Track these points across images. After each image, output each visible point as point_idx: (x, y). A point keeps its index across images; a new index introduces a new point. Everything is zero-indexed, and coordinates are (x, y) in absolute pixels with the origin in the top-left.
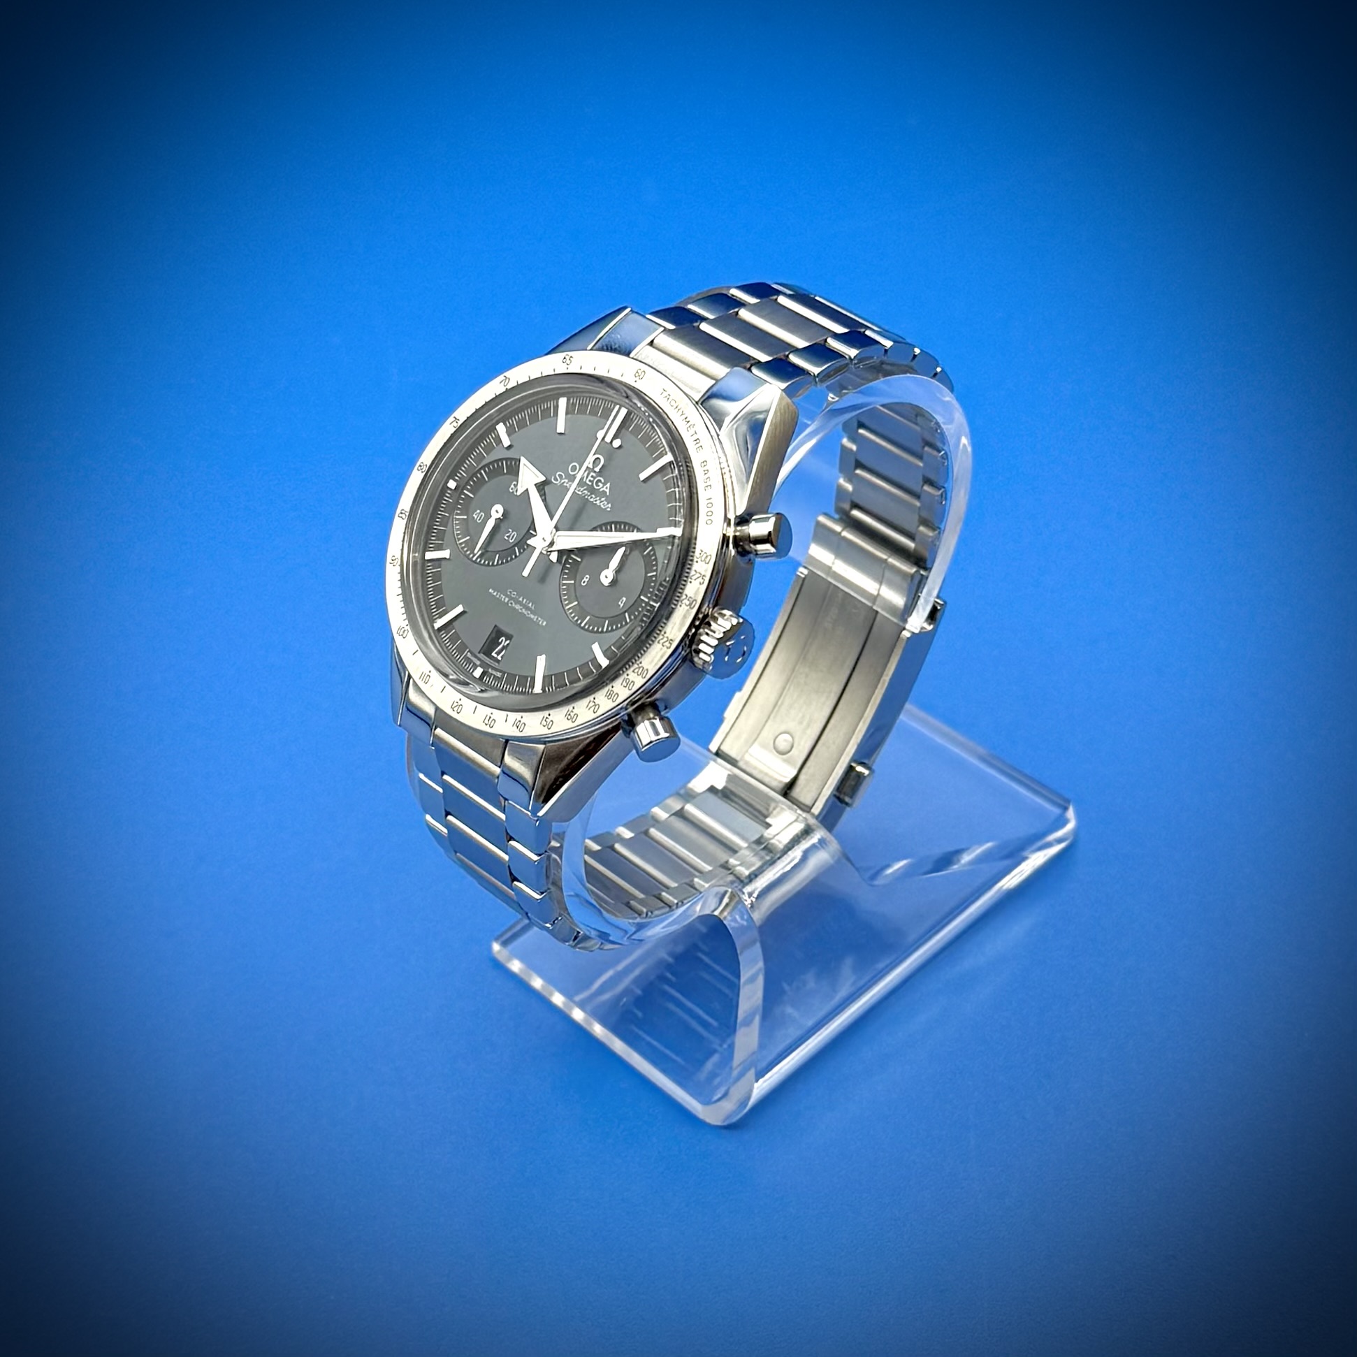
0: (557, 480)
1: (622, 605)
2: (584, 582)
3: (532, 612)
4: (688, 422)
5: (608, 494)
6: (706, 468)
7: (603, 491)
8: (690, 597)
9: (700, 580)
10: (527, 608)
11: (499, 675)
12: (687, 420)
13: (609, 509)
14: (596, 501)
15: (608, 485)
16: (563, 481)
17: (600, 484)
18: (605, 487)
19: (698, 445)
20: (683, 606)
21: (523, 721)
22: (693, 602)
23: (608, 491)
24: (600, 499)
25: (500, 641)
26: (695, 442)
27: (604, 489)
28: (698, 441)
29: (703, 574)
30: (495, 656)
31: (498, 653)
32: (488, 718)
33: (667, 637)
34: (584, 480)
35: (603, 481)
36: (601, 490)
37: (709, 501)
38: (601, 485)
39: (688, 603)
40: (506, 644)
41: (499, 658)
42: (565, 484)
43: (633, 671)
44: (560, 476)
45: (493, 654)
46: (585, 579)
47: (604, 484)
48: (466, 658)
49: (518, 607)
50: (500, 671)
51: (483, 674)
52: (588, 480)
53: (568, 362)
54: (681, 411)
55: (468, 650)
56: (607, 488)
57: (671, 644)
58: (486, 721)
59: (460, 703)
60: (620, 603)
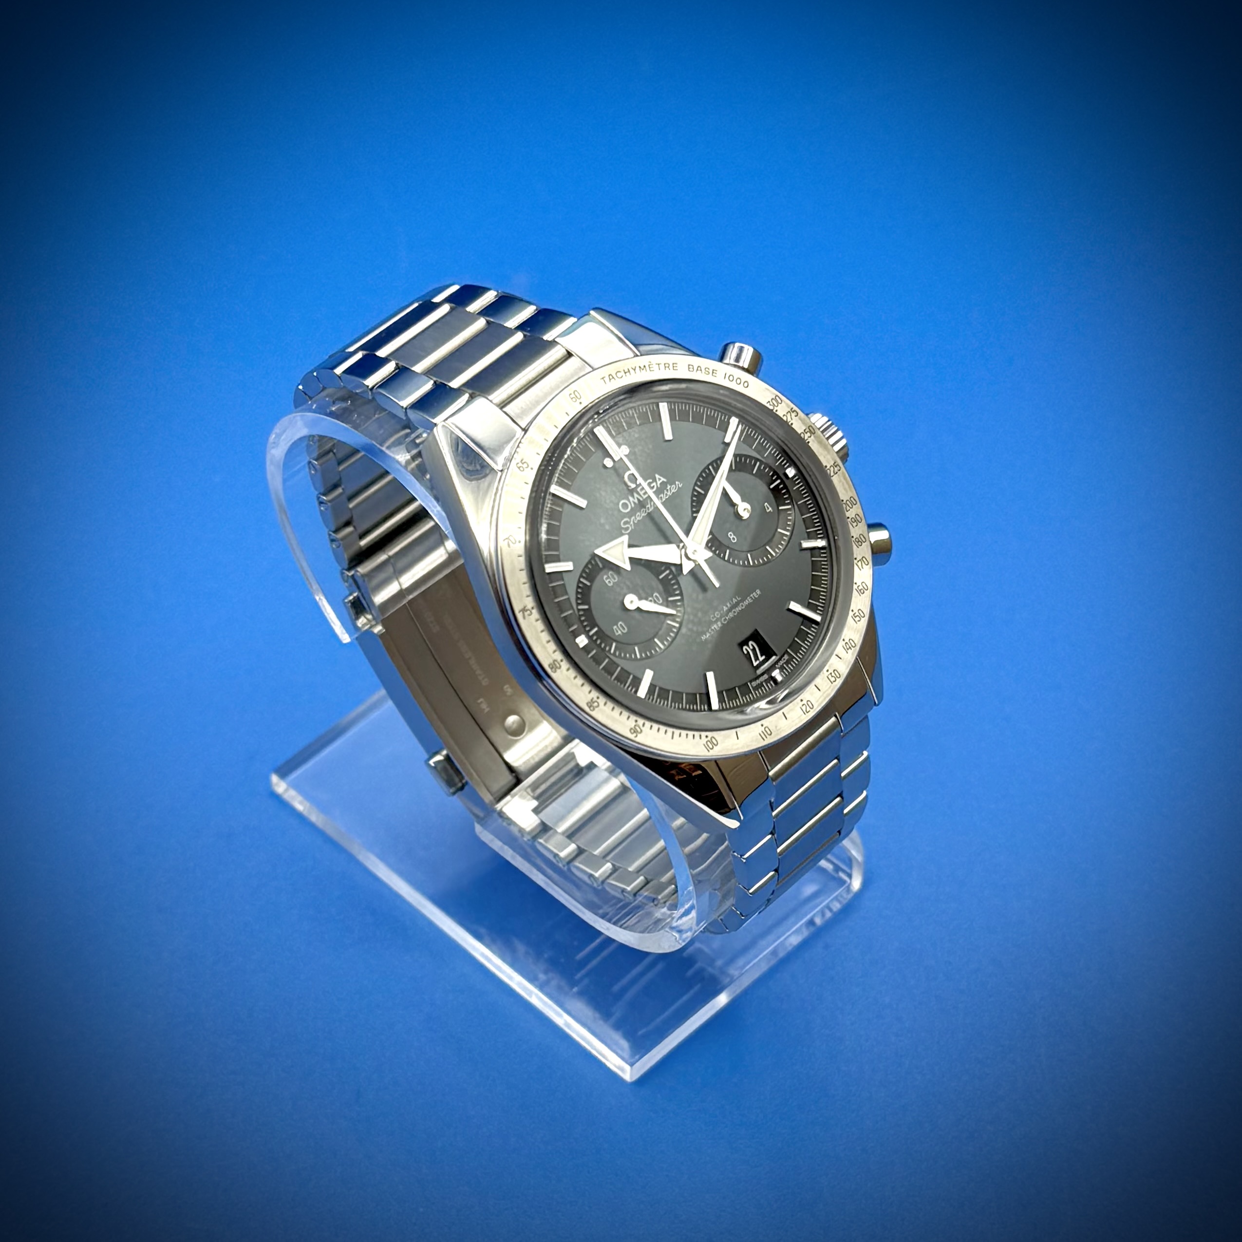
0: (628, 528)
1: (770, 509)
2: (734, 539)
3: (742, 601)
4: (645, 366)
5: (665, 480)
6: (695, 369)
7: (661, 484)
8: (805, 430)
9: (793, 415)
10: (738, 604)
11: (786, 657)
12: (642, 367)
13: (680, 486)
14: (666, 494)
15: (657, 476)
16: (632, 523)
17: (652, 485)
18: (657, 480)
19: (671, 367)
20: (809, 440)
21: (847, 640)
22: (810, 429)
23: (663, 479)
24: (667, 490)
25: (745, 652)
27: (659, 483)
28: (666, 365)
29: (789, 410)
30: (758, 662)
31: (757, 658)
32: (830, 677)
33: (831, 467)
34: (641, 499)
35: (651, 481)
36: (659, 486)
37: (727, 377)
38: (654, 484)
39: (809, 434)
40: (751, 647)
41: (761, 658)
42: (636, 521)
43: (847, 511)
44: (624, 524)
45: (755, 664)
46: (731, 538)
47: (655, 480)
48: (756, 688)
49: (731, 615)
50: (783, 656)
51: (774, 680)
52: (643, 496)
53: (525, 465)
54: (631, 370)
56: (660, 479)
57: (838, 465)
58: (833, 679)
59: (805, 702)
60: (768, 511)
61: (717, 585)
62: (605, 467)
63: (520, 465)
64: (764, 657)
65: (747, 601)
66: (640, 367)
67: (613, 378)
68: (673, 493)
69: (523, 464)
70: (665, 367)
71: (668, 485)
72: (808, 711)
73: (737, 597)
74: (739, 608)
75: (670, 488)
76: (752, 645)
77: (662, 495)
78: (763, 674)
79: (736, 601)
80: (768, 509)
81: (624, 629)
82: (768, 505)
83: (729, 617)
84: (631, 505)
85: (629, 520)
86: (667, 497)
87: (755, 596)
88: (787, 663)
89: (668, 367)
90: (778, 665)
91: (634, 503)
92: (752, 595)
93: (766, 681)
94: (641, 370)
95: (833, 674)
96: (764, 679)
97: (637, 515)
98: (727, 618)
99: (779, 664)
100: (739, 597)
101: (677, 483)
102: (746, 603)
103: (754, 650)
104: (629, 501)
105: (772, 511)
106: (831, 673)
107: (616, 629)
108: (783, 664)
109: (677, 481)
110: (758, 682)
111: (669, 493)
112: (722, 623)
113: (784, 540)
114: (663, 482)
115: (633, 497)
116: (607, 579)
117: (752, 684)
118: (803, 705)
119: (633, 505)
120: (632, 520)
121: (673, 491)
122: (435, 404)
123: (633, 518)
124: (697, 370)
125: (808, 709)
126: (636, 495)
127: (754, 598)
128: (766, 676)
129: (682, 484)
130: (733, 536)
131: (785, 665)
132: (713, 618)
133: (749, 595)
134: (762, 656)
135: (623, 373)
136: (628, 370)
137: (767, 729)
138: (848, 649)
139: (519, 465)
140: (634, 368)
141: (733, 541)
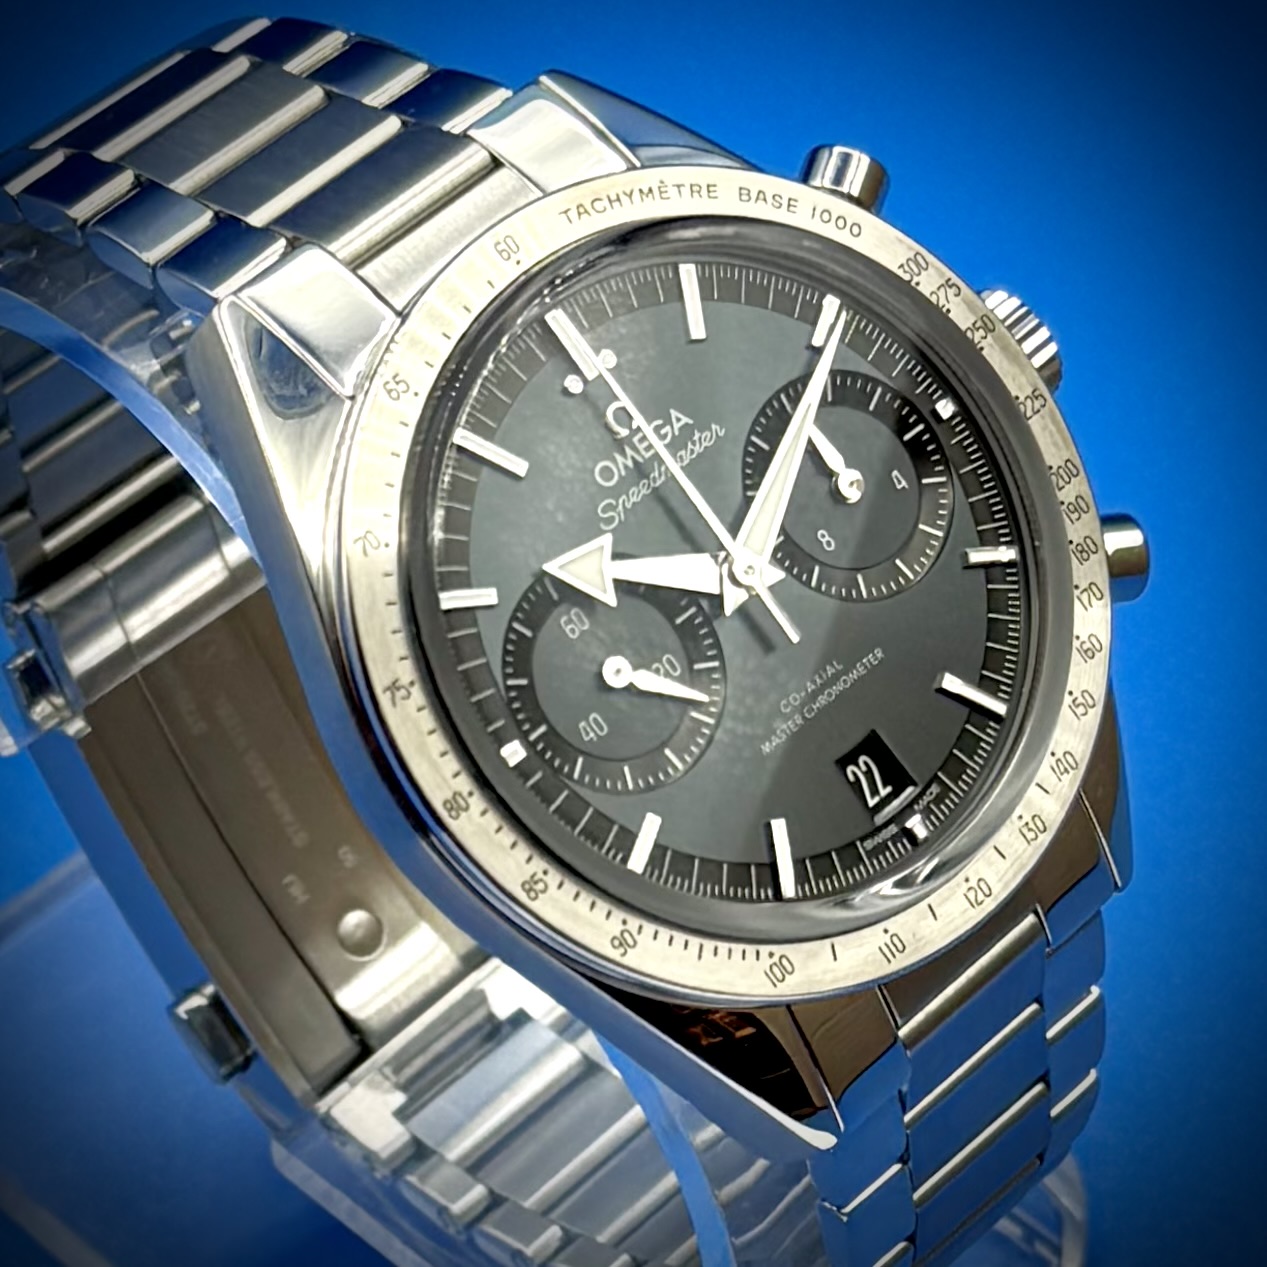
0: (612, 519)
1: (903, 483)
2: (829, 543)
3: (846, 672)
4: (650, 190)
5: (691, 422)
6: (754, 195)
7: (681, 429)
8: (974, 324)
9: (951, 292)
10: (836, 678)
11: (935, 789)
12: (646, 191)
13: (722, 434)
14: (692, 451)
15: (674, 413)
16: (620, 507)
18: (674, 420)
19: (705, 191)
20: (984, 343)
21: (1059, 755)
22: (983, 322)
23: (685, 420)
24: (694, 443)
25: (851, 778)
26: (696, 194)
27: (677, 426)
28: (695, 188)
29: (943, 281)
30: (877, 799)
31: (875, 792)
32: (1025, 831)
33: (1026, 398)
34: (640, 460)
35: (660, 422)
36: (677, 433)
37: (818, 213)
38: (668, 429)
39: (982, 332)
40: (864, 768)
41: (884, 792)
42: (629, 506)
43: (1060, 489)
44: (604, 511)
45: (872, 802)
46: (824, 541)
47: (668, 421)
48: (874, 853)
49: (822, 700)
50: (928, 786)
51: (910, 835)
52: (643, 453)
53: (402, 387)
54: (622, 197)
55: (858, 844)
57: (1041, 396)
58: (1031, 835)
59: (973, 883)
60: (899, 487)
61: (795, 638)
62: (566, 392)
63: (392, 386)
64: (889, 789)
65: (855, 672)
66: (641, 191)
67: (586, 211)
68: (706, 448)
69: (397, 383)
70: (692, 191)
71: (696, 432)
72: (979, 900)
73: (835, 663)
74: (839, 687)
75: (700, 438)
76: (866, 763)
77: (683, 453)
78: (886, 825)
79: (834, 671)
80: (900, 482)
81: (602, 729)
82: (899, 476)
83: (818, 705)
84: (619, 470)
85: (614, 502)
86: (694, 456)
87: (872, 660)
88: (939, 800)
89: (699, 192)
90: (918, 804)
91: (626, 467)
92: (864, 661)
93: (894, 839)
94: (644, 197)
95: (1031, 825)
96: (889, 835)
97: (631, 492)
98: (814, 707)
99: (920, 802)
100: (838, 664)
101: (714, 427)
102: (854, 675)
103: (869, 774)
104: (614, 461)
105: (907, 487)
106: (1027, 824)
107: (585, 729)
108: (929, 803)
109: (716, 424)
110: (878, 839)
111: (698, 449)
112: (804, 718)
113: (932, 547)
114: (687, 424)
115: (623, 454)
116: (567, 623)
117: (865, 844)
118: (970, 889)
119: (623, 473)
120: (621, 501)
121: (704, 444)
122: (216, 260)
123: (624, 497)
124: (757, 199)
125: (981, 897)
126: (629, 451)
127: (869, 666)
128: (893, 829)
129: (723, 431)
130: (827, 538)
131: (933, 806)
132: (786, 706)
133: (861, 660)
134: (885, 786)
135: (606, 202)
136: (618, 195)
137: (895, 939)
138: (1062, 774)
139: (389, 387)
140: (628, 192)
141: (828, 549)
